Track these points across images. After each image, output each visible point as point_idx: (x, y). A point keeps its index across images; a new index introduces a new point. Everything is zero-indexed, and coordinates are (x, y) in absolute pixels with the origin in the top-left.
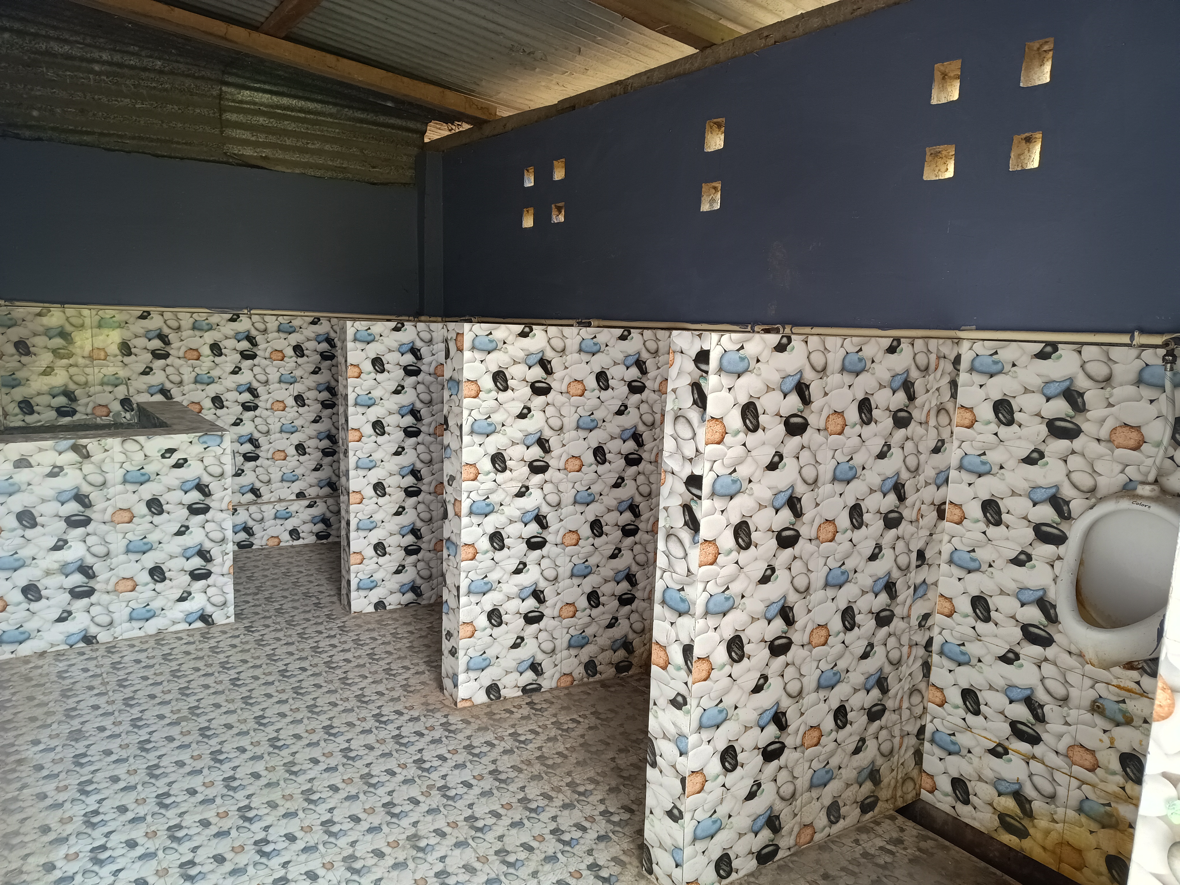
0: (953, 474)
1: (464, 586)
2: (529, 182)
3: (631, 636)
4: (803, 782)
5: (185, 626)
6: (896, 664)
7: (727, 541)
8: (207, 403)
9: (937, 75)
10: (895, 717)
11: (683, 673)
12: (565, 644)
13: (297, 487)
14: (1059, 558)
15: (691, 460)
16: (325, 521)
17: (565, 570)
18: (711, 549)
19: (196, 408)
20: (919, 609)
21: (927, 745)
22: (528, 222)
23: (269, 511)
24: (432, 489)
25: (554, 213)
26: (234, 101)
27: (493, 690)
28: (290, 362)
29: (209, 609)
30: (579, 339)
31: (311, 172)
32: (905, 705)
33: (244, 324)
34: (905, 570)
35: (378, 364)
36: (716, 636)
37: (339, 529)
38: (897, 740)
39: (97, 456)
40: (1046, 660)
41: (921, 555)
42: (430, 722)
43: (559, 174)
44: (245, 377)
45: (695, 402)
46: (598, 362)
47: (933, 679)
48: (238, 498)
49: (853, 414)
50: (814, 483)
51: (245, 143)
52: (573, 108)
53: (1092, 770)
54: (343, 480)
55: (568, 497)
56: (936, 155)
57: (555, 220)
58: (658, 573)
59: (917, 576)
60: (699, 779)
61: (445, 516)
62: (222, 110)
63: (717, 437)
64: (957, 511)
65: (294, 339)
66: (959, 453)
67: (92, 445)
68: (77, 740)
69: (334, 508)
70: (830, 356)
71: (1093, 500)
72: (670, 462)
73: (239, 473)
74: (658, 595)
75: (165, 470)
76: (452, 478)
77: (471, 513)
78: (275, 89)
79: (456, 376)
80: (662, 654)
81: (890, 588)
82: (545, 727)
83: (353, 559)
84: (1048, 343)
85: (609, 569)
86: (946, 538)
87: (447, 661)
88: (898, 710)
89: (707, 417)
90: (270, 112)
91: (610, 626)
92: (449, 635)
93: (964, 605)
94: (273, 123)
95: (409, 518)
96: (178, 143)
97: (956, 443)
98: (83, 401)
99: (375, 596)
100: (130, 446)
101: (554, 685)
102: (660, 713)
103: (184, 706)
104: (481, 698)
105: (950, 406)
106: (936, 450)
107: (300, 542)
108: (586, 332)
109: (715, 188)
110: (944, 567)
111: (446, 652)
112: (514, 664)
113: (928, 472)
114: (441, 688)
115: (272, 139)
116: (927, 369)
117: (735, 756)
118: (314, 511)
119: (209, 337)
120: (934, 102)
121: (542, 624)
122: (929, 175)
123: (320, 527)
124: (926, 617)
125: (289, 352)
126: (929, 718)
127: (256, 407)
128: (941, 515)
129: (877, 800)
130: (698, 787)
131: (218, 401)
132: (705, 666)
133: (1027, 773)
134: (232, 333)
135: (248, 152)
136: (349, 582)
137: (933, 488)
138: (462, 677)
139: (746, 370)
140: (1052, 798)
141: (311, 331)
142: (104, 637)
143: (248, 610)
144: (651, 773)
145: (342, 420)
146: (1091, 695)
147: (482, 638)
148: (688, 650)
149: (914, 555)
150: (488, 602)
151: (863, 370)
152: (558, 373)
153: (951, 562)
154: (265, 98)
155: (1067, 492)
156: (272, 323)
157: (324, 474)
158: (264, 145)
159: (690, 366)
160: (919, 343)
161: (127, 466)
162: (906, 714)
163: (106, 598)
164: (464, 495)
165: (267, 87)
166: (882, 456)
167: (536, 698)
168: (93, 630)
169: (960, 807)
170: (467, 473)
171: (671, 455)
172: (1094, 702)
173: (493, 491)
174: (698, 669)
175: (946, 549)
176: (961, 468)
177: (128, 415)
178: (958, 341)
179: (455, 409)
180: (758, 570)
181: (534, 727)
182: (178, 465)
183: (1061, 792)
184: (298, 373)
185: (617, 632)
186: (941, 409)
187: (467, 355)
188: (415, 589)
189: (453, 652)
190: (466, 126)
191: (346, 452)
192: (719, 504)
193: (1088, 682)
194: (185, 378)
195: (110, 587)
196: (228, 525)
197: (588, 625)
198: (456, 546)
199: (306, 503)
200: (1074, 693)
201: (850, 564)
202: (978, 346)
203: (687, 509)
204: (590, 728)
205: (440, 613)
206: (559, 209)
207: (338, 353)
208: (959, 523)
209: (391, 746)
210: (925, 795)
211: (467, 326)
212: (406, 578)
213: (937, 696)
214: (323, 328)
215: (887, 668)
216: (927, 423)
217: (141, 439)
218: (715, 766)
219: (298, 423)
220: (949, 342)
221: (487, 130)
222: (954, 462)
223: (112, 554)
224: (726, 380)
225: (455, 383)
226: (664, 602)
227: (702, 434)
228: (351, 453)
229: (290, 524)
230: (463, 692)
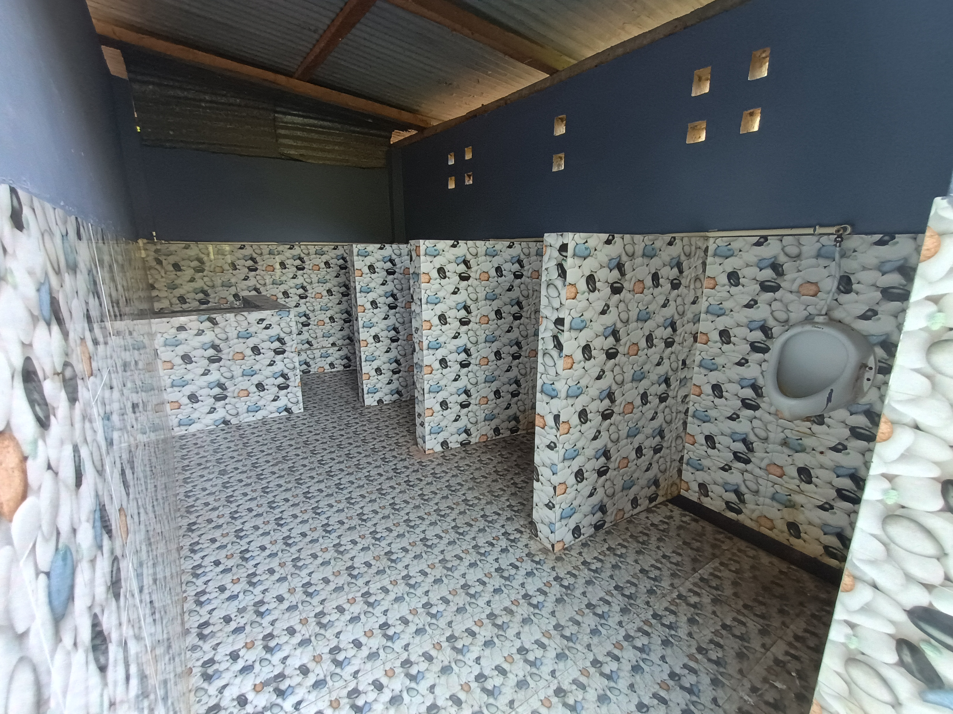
0: (703, 316)
1: (426, 388)
2: (451, 162)
3: (518, 414)
4: (618, 487)
5: (278, 414)
6: (669, 423)
7: (578, 355)
8: (280, 295)
9: (696, 78)
10: (668, 451)
11: (554, 431)
12: (483, 419)
13: (331, 340)
14: (765, 361)
15: (557, 309)
16: (347, 358)
17: (481, 378)
18: (570, 361)
19: (275, 298)
20: (682, 393)
21: (684, 466)
22: (452, 185)
23: (317, 353)
24: (405, 338)
25: (467, 179)
26: (283, 122)
27: (444, 444)
28: (323, 272)
29: (290, 405)
30: (485, 248)
31: (328, 162)
32: (673, 444)
33: (297, 251)
34: (675, 371)
35: (371, 268)
36: (572, 410)
37: (355, 362)
38: (669, 464)
39: (222, 324)
40: (755, 418)
41: (684, 363)
42: (412, 461)
43: (468, 156)
44: (299, 281)
45: (559, 275)
46: (497, 261)
47: (688, 430)
48: (300, 346)
49: (649, 282)
50: (626, 322)
51: (290, 147)
52: (476, 116)
53: (781, 477)
54: (356, 334)
55: (482, 338)
56: (694, 128)
57: (467, 183)
58: (539, 375)
59: (681, 375)
60: (563, 487)
61: (414, 350)
62: (276, 127)
63: (573, 295)
64: (704, 337)
65: (325, 258)
66: (707, 304)
67: (218, 317)
68: (223, 475)
69: (352, 351)
70: (636, 247)
71: (787, 327)
72: (545, 311)
73: (300, 333)
74: (539, 388)
75: (260, 331)
76: (417, 329)
77: (429, 348)
78: (304, 114)
79: (417, 271)
80: (542, 420)
81: (667, 381)
82: (474, 463)
83: (364, 377)
84: (762, 237)
85: (505, 378)
86: (698, 353)
87: (419, 429)
88: (669, 448)
89: (567, 283)
90: (302, 128)
91: (507, 408)
92: (420, 415)
93: (708, 389)
94: (305, 134)
95: (393, 354)
96: (252, 147)
97: (705, 298)
98: (212, 296)
99: (377, 396)
100: (240, 318)
101: (477, 441)
102: (541, 452)
103: (279, 456)
104: (439, 448)
105: (702, 277)
106: (694, 303)
107: (335, 370)
108: (490, 243)
109: (561, 158)
110: (696, 369)
111: (418, 425)
112: (456, 430)
113: (689, 315)
114: (416, 444)
115: (305, 144)
116: (690, 255)
117: (583, 475)
118: (341, 353)
119: (278, 259)
120: (693, 95)
121: (470, 408)
122: (689, 141)
123: (345, 361)
124: (686, 396)
125: (322, 265)
126: (686, 451)
127: (306, 297)
128: (695, 340)
129: (658, 495)
130: (563, 491)
131: (286, 294)
132: (566, 426)
133: (742, 479)
134: (291, 256)
135: (292, 152)
136: (363, 389)
137: (692, 324)
138: (427, 438)
139: (589, 255)
140: (756, 492)
141: (333, 254)
142: (234, 421)
143: (310, 406)
144: (536, 484)
145: (353, 302)
146: (782, 436)
147: (438, 417)
148: (557, 418)
149: (680, 363)
150: (440, 397)
151: (655, 255)
152: (474, 268)
153: (700, 366)
154: (300, 120)
155: (771, 322)
156: (312, 250)
157: (345, 333)
158: (301, 148)
159: (556, 254)
160: (686, 240)
161: (239, 329)
162: (673, 449)
163: (234, 400)
164: (424, 338)
165: (301, 113)
166: (664, 306)
167: (468, 448)
168: (228, 418)
169: (702, 498)
170: (426, 325)
171: (546, 306)
172: (784, 439)
173: (440, 336)
174: (563, 428)
175: (698, 359)
176: (707, 312)
177: (238, 303)
178: (707, 238)
179: (417, 290)
180: (595, 372)
181: (468, 463)
182: (266, 328)
183: (762, 489)
184: (327, 277)
185: (510, 412)
186: (697, 279)
187: (422, 258)
188: (399, 392)
189: (422, 424)
190: (413, 132)
191: (357, 319)
192: (574, 334)
193: (780, 429)
194: (267, 281)
195: (235, 395)
196: (296, 359)
197: (495, 408)
198: (421, 367)
199: (337, 348)
200: (772, 436)
201: (646, 368)
202: (719, 241)
203: (555, 338)
204: (499, 463)
205: (414, 404)
206: (469, 176)
207: (349, 265)
208: (706, 344)
209: (392, 473)
210: (683, 493)
211: (422, 241)
212: (393, 386)
213: (691, 440)
214: (340, 251)
215: (664, 425)
216: (689, 286)
217: (245, 314)
218: (572, 480)
219: (329, 305)
220: (702, 239)
221: (426, 134)
222: (704, 308)
223: (235, 377)
224: (578, 261)
225: (417, 275)
226: (542, 392)
227: (564, 293)
228: (360, 319)
229: (329, 360)
230: (428, 445)
